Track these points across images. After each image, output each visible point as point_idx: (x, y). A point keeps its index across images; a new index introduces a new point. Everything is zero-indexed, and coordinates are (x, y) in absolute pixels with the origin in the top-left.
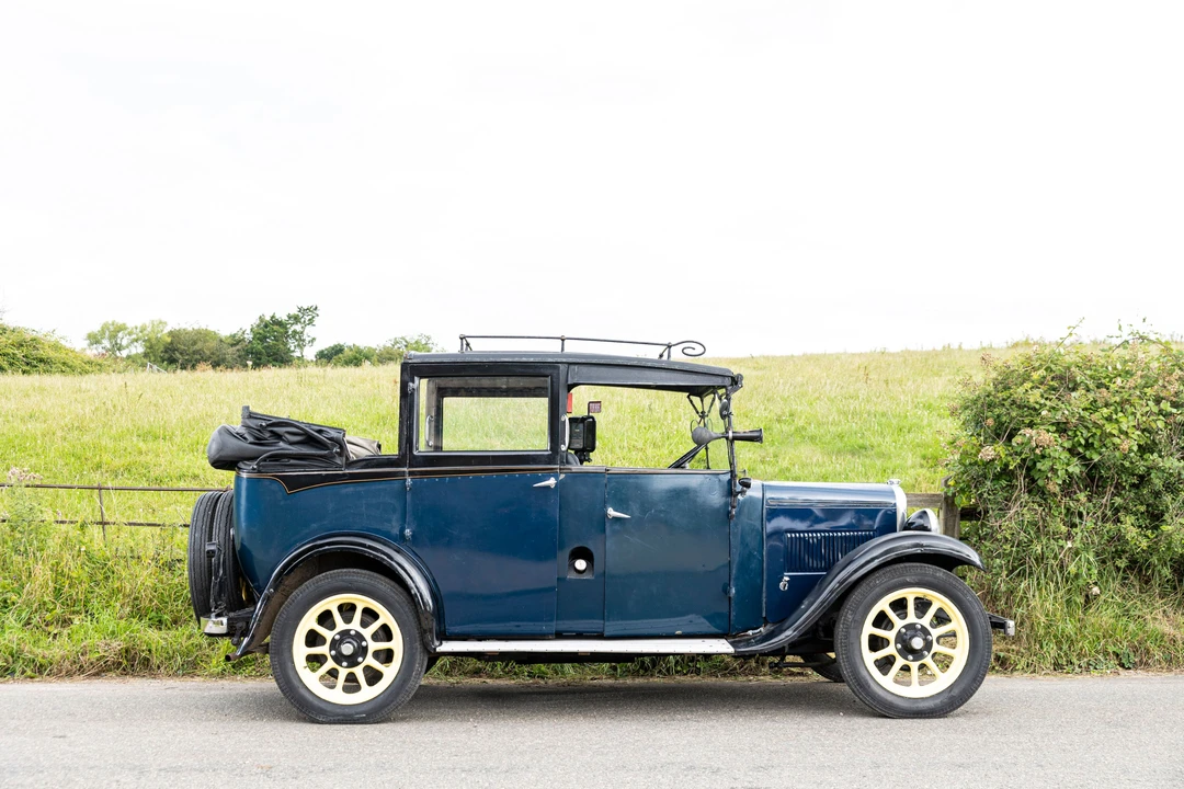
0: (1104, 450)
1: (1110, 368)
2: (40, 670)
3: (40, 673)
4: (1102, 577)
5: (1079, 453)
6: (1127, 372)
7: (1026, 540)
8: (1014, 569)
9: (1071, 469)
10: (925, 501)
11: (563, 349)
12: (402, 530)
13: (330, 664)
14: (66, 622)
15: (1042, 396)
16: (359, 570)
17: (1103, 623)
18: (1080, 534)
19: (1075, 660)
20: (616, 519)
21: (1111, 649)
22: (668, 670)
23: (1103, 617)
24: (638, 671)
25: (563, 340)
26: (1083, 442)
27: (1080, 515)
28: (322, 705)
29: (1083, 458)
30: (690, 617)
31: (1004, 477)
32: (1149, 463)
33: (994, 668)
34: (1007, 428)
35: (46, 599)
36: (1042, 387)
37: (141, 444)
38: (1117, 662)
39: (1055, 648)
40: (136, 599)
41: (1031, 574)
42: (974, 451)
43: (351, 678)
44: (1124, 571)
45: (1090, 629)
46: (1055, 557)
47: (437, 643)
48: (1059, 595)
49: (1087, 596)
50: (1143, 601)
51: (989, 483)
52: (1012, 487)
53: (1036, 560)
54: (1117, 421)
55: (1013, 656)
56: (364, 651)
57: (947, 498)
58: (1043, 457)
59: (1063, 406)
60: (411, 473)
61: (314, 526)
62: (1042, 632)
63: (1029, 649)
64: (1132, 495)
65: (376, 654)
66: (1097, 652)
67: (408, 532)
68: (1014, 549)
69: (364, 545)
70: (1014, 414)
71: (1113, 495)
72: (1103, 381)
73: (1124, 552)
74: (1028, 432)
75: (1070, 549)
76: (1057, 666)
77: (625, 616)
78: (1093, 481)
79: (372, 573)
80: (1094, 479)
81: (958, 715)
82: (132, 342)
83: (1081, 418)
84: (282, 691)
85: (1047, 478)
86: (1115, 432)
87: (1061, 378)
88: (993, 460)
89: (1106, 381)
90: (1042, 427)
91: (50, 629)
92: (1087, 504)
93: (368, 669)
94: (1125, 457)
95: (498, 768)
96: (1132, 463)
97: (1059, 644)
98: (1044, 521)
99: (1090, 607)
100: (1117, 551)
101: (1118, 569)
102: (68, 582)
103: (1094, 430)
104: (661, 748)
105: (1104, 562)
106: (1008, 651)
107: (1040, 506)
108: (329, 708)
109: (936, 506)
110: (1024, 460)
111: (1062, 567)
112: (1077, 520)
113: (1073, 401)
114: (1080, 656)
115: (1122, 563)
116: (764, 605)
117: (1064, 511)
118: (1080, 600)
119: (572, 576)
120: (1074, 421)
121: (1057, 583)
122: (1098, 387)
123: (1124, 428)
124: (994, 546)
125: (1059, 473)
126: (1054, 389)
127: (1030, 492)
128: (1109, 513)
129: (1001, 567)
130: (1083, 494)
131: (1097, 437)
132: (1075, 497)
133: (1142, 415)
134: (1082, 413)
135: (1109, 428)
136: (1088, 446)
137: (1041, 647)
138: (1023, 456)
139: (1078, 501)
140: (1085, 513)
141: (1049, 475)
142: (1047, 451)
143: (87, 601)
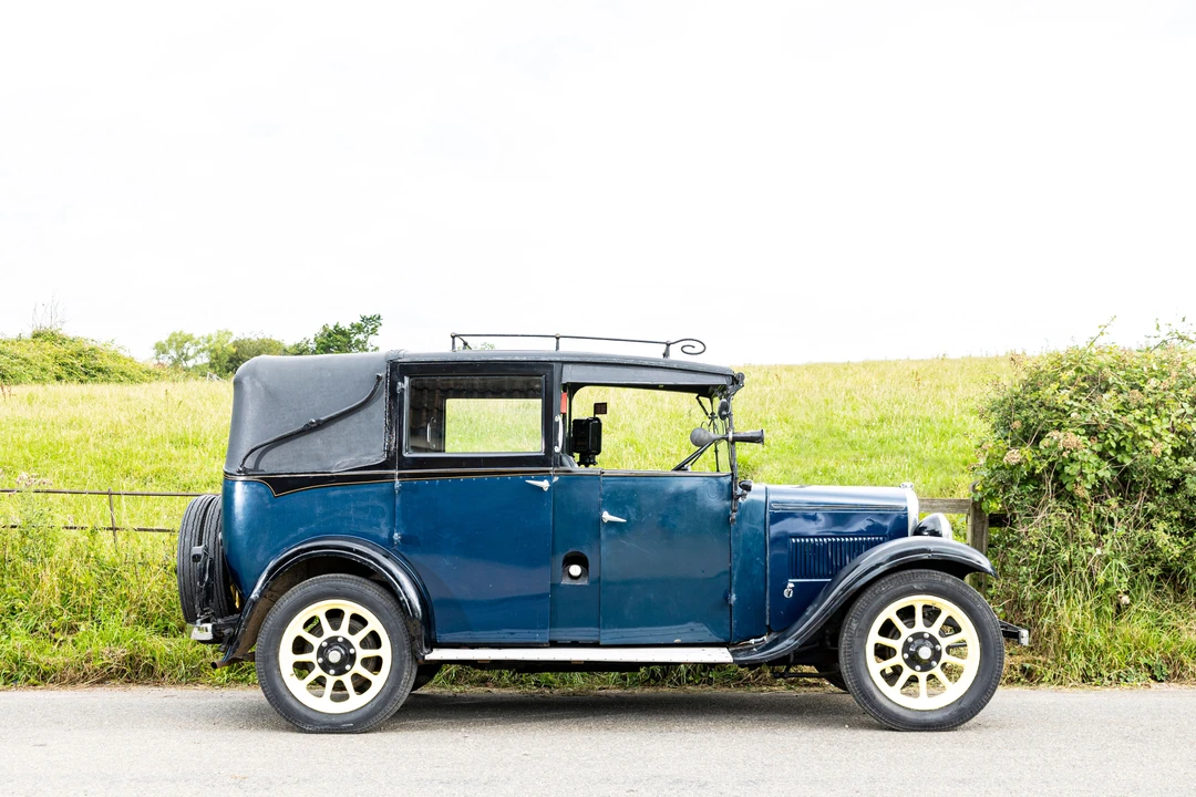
0: (1136, 453)
1: (1145, 369)
2: (44, 677)
3: (44, 679)
4: (1133, 586)
5: (1110, 457)
6: (1164, 373)
7: (1053, 547)
8: (1042, 577)
9: (1101, 473)
10: (952, 507)
11: (557, 348)
12: (391, 534)
13: (318, 672)
14: (73, 629)
15: (1071, 398)
16: (346, 576)
17: (1135, 634)
18: (1110, 541)
19: (1104, 672)
20: (611, 523)
21: (1142, 661)
22: (679, 680)
23: (1135, 627)
24: (649, 680)
25: (558, 338)
26: (1114, 445)
27: (1111, 521)
28: (309, 714)
29: (1114, 462)
30: (691, 624)
31: (1032, 481)
32: (1185, 467)
33: (1019, 680)
34: (1035, 430)
35: (53, 606)
36: (1072, 388)
37: (173, 451)
38: (1148, 675)
39: (1084, 659)
40: (143, 605)
41: (1058, 582)
42: (1000, 455)
43: (339, 686)
44: (1158, 580)
45: (1120, 640)
46: (1083, 565)
47: (426, 651)
48: (1088, 604)
49: (1118, 605)
50: (1176, 611)
51: (1015, 488)
52: (1041, 492)
53: (1064, 567)
54: (1150, 424)
55: (1039, 668)
56: (352, 658)
57: (974, 504)
58: (1072, 460)
59: (1093, 408)
60: (400, 476)
61: (301, 530)
62: (1070, 642)
63: (1056, 660)
64: (1166, 500)
65: (365, 662)
66: (1128, 664)
67: (396, 536)
68: (1041, 556)
69: (350, 550)
70: (1041, 416)
71: (1146, 500)
72: (1138, 382)
73: (1157, 559)
74: (1055, 434)
75: (1100, 556)
76: (1086, 678)
77: (623, 623)
78: (1125, 486)
79: (359, 579)
80: (1125, 484)
81: (969, 729)
82: (198, 352)
83: (1112, 421)
84: (268, 699)
85: (1076, 482)
86: (1148, 435)
87: (1094, 379)
88: (1020, 464)
89: (1140, 382)
90: (1070, 430)
91: (56, 636)
92: (1119, 510)
93: (356, 676)
94: (1159, 461)
95: (477, 780)
96: (1165, 467)
97: (1087, 654)
98: (1073, 527)
99: (1121, 617)
100: (1150, 558)
101: (1151, 578)
102: (75, 588)
103: (1125, 433)
104: (650, 761)
105: (1136, 570)
106: (1034, 662)
107: (1069, 511)
108: (316, 717)
109: (963, 512)
110: (1052, 464)
111: (1091, 575)
112: (1108, 527)
113: (1104, 403)
114: (1109, 668)
115: (1155, 571)
116: (768, 613)
117: (1094, 517)
118: (1110, 609)
119: (566, 581)
120: (1104, 423)
121: (1086, 591)
122: (1132, 388)
123: (1157, 430)
124: (1021, 553)
125: (1088, 477)
126: (1086, 391)
127: (1058, 497)
128: (1142, 520)
129: (1028, 575)
130: (1114, 499)
131: (1129, 440)
132: (1105, 502)
133: (1177, 418)
134: (1113, 414)
135: (1141, 430)
136: (1120, 449)
137: (1069, 659)
138: (1050, 460)
139: (1109, 506)
140: (1116, 519)
141: (1078, 479)
142: (1075, 454)
143: (94, 607)
